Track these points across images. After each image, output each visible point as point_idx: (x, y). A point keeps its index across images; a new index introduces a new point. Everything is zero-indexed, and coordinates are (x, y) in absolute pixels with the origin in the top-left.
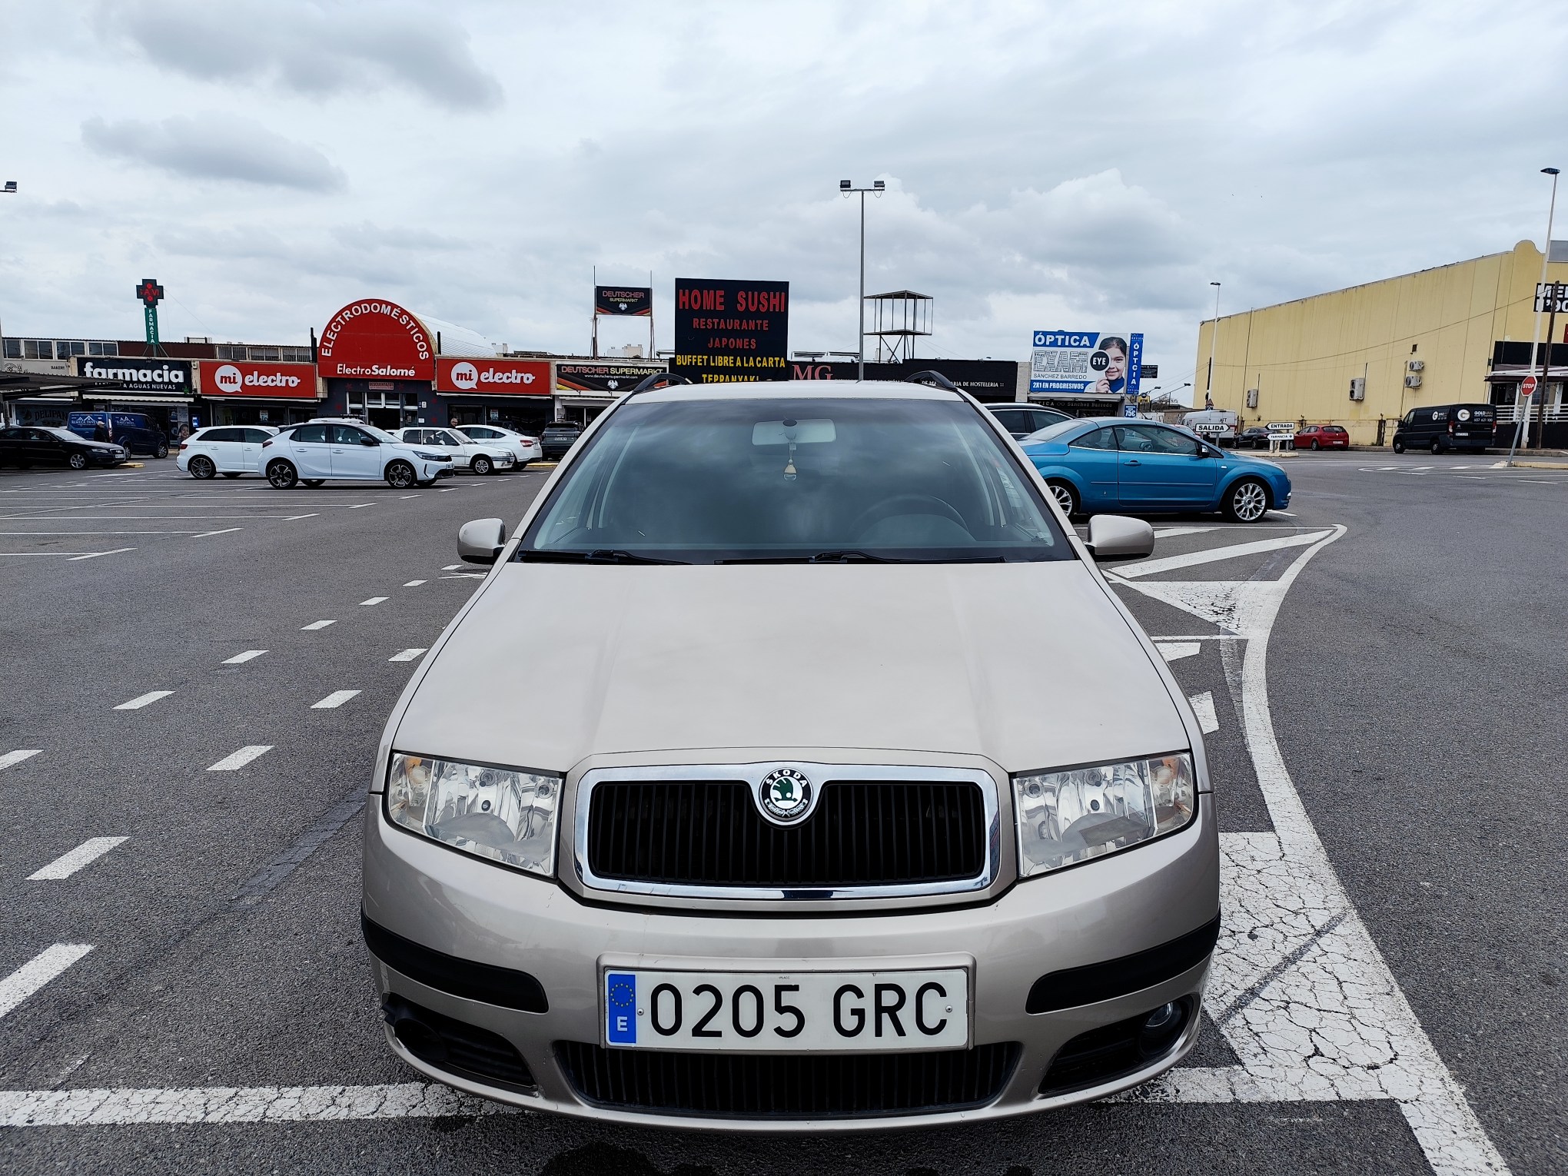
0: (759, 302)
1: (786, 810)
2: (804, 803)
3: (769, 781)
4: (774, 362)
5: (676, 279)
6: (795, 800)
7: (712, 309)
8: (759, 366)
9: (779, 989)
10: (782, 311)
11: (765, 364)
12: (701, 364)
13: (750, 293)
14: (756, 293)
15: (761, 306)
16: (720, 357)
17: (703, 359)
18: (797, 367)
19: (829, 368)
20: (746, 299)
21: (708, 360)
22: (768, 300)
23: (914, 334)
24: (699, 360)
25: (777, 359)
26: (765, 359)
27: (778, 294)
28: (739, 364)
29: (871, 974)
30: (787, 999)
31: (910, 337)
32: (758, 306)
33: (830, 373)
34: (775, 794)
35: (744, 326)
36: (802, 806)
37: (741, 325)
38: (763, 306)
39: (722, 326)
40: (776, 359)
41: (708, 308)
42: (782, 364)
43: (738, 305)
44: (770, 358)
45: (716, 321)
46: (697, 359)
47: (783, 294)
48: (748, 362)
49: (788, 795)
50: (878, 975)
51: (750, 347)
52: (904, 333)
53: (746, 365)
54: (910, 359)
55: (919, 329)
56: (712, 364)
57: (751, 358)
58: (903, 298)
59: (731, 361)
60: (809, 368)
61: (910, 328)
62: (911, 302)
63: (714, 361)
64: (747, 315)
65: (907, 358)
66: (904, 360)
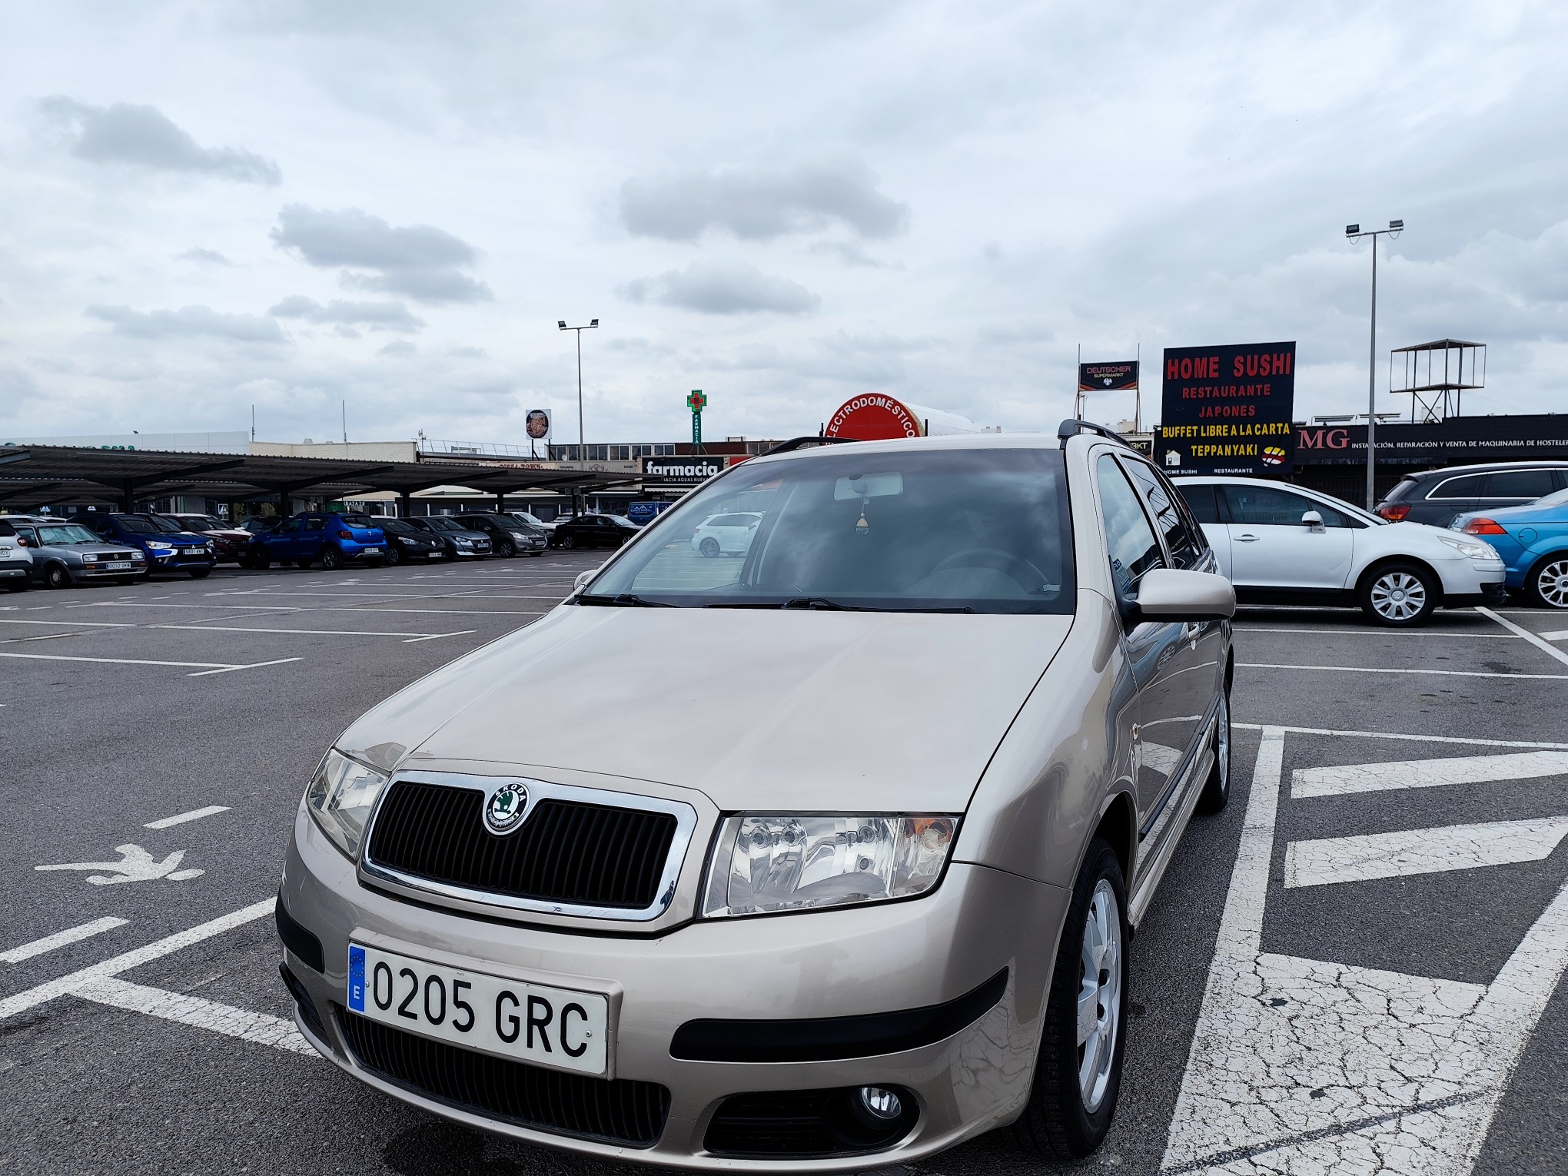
0: (1260, 366)
1: (500, 820)
2: (515, 816)
3: (498, 793)
4: (1277, 428)
5: (1165, 350)
6: (509, 812)
7: (1205, 377)
8: (1258, 433)
9: (457, 984)
10: (1287, 372)
11: (1265, 431)
12: (1190, 435)
13: (1249, 357)
14: (1256, 357)
15: (1261, 369)
16: (1211, 427)
17: (1193, 430)
18: (1304, 433)
19: (1345, 432)
20: (1245, 364)
21: (1199, 431)
22: (1271, 362)
23: (1459, 388)
24: (1188, 431)
25: (1280, 425)
26: (1265, 426)
27: (1282, 355)
28: (1234, 432)
29: (525, 985)
30: (464, 995)
32: (1258, 370)
33: (1346, 437)
34: (497, 805)
35: (1242, 392)
36: (513, 818)
37: (1237, 392)
38: (1265, 369)
39: (1216, 393)
40: (1278, 425)
41: (1200, 377)
42: (1287, 430)
43: (1235, 371)
44: (1271, 425)
45: (1208, 389)
46: (1186, 430)
47: (1289, 355)
48: (1245, 430)
49: (506, 807)
50: (532, 987)
51: (1248, 414)
52: (1446, 388)
53: (1242, 433)
54: (1453, 418)
55: (1463, 383)
56: (1203, 435)
57: (1249, 426)
58: (1445, 348)
59: (1224, 430)
60: (1320, 433)
63: (1205, 432)
64: (1246, 379)
65: (1449, 415)
66: (1445, 419)
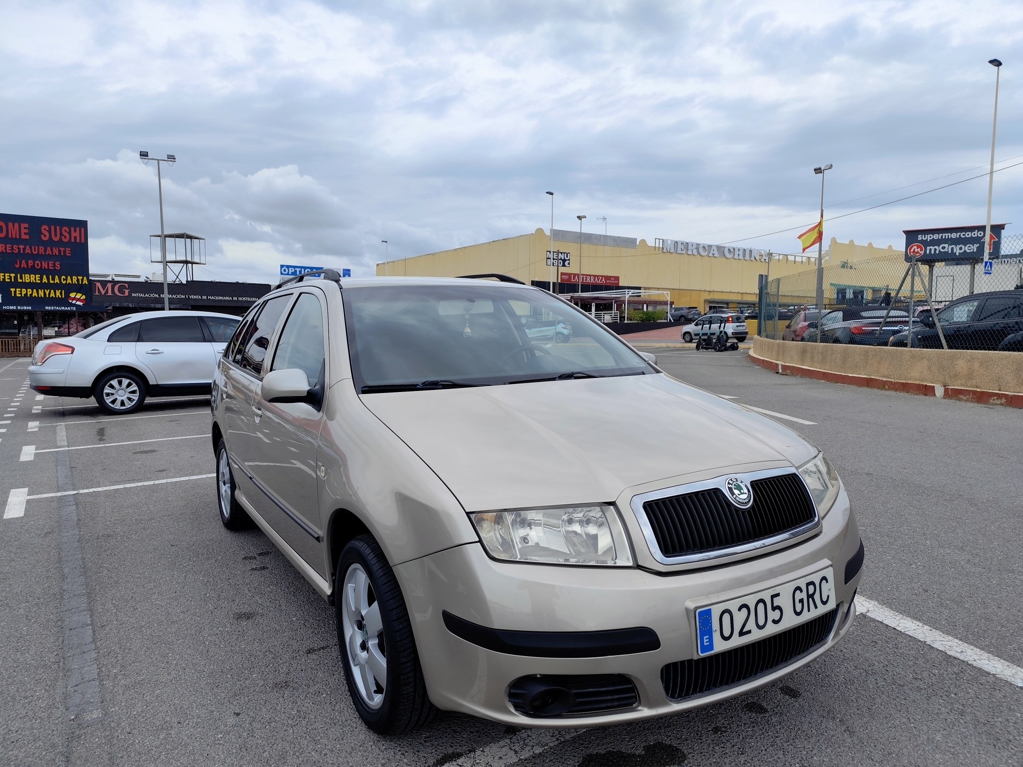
0: (61, 234)
4: (78, 280)
7: (18, 237)
8: (64, 282)
10: (83, 241)
11: (69, 281)
12: (9, 280)
13: (53, 227)
14: (58, 228)
15: (63, 237)
16: (26, 275)
17: (11, 277)
18: (98, 284)
19: (127, 285)
20: (50, 231)
21: (16, 278)
22: (70, 233)
23: (192, 263)
24: (7, 277)
25: (80, 278)
26: (69, 277)
27: (78, 229)
28: (45, 280)
31: (190, 265)
32: (61, 238)
33: (127, 289)
35: (49, 252)
37: (45, 251)
38: (65, 237)
39: (28, 251)
40: (79, 277)
41: (14, 237)
42: (85, 281)
43: (42, 236)
44: (74, 277)
45: (22, 247)
46: (4, 276)
47: (83, 229)
48: (53, 279)
51: (55, 268)
52: (186, 262)
53: (52, 282)
54: (191, 281)
55: (196, 260)
56: (20, 280)
57: (57, 277)
58: (184, 238)
59: (37, 279)
60: (109, 285)
61: (189, 259)
62: (188, 240)
63: (21, 278)
64: (50, 243)
65: (189, 280)
66: (187, 281)
